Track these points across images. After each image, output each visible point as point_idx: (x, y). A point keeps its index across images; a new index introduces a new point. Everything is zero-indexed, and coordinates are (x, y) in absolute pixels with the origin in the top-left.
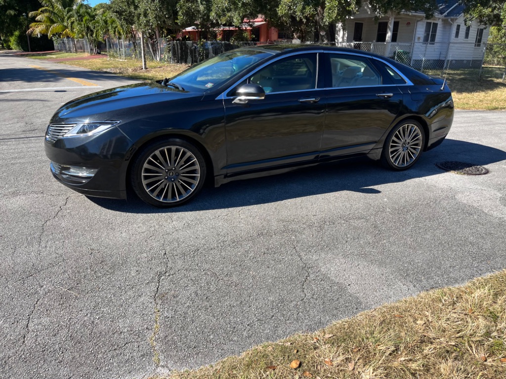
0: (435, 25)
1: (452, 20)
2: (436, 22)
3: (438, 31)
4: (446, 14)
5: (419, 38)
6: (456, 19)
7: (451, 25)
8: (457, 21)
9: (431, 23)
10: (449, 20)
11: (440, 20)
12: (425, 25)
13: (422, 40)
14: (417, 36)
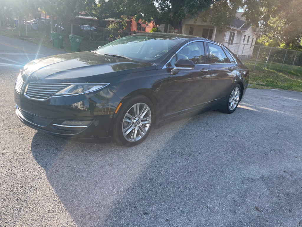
0: (234, 34)
1: (243, 32)
2: (235, 32)
3: (235, 38)
4: (240, 28)
5: (226, 41)
6: (245, 32)
7: (241, 34)
8: (245, 33)
9: (232, 32)
10: (242, 32)
11: (236, 31)
12: (230, 33)
13: (227, 41)
14: (226, 39)
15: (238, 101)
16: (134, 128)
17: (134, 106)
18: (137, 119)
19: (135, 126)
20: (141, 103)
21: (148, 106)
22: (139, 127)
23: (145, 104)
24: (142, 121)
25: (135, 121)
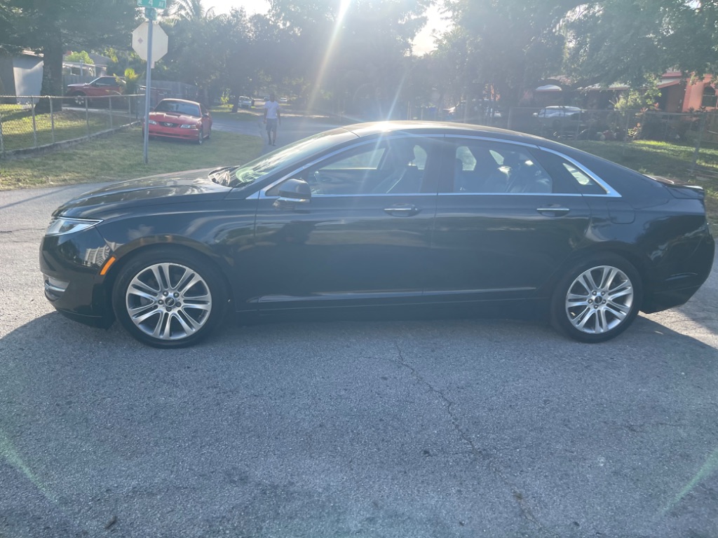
15: (628, 311)
16: (165, 311)
17: (154, 268)
18: (171, 294)
19: (169, 309)
20: (171, 264)
21: (195, 273)
22: (179, 312)
23: (184, 267)
24: (185, 301)
25: (164, 298)
